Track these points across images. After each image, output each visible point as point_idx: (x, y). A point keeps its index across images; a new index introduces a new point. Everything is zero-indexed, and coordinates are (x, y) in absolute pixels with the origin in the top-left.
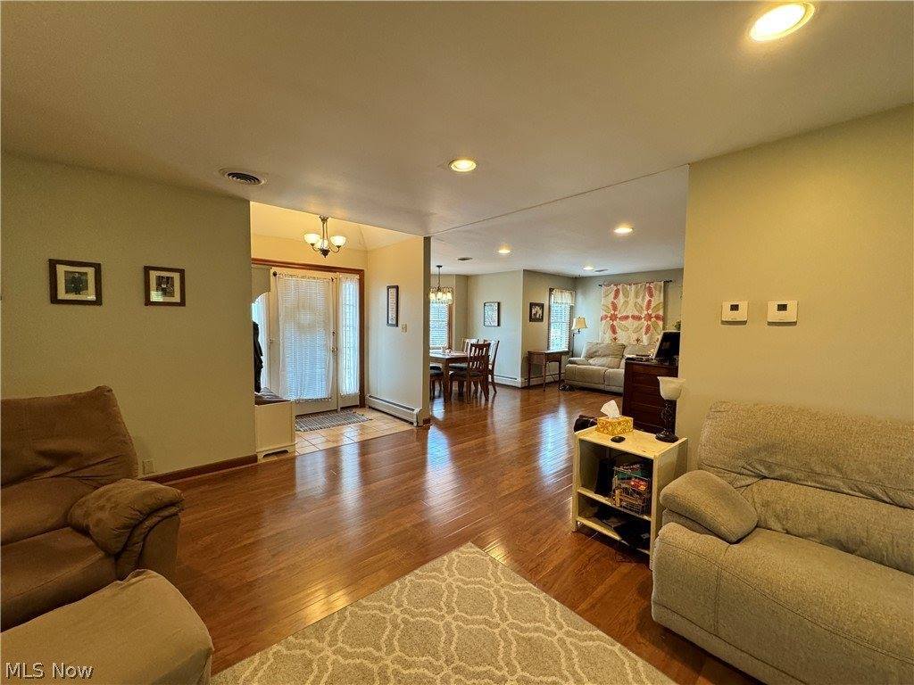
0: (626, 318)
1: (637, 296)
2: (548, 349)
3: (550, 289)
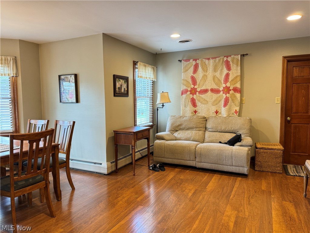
0: (206, 91)
1: (215, 70)
2: (135, 125)
3: (134, 62)
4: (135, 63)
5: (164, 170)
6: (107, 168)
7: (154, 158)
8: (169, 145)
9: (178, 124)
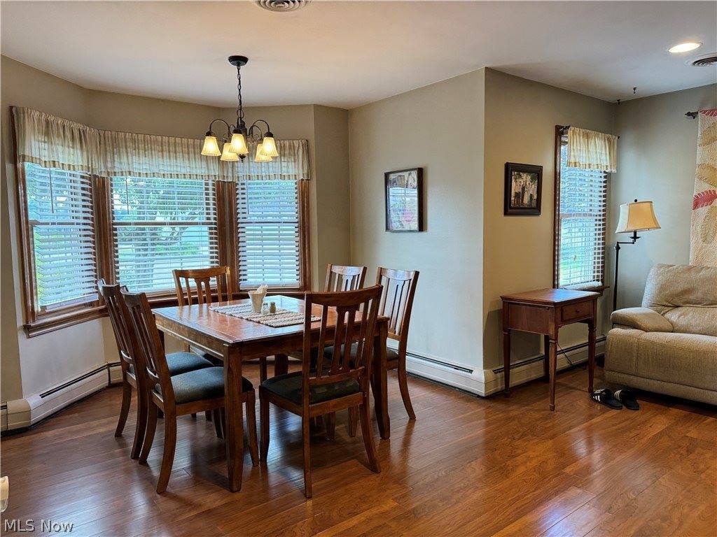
2: (555, 286)
3: (557, 128)
4: (560, 132)
5: (636, 408)
6: (486, 384)
7: (607, 373)
8: (653, 343)
9: (681, 287)
